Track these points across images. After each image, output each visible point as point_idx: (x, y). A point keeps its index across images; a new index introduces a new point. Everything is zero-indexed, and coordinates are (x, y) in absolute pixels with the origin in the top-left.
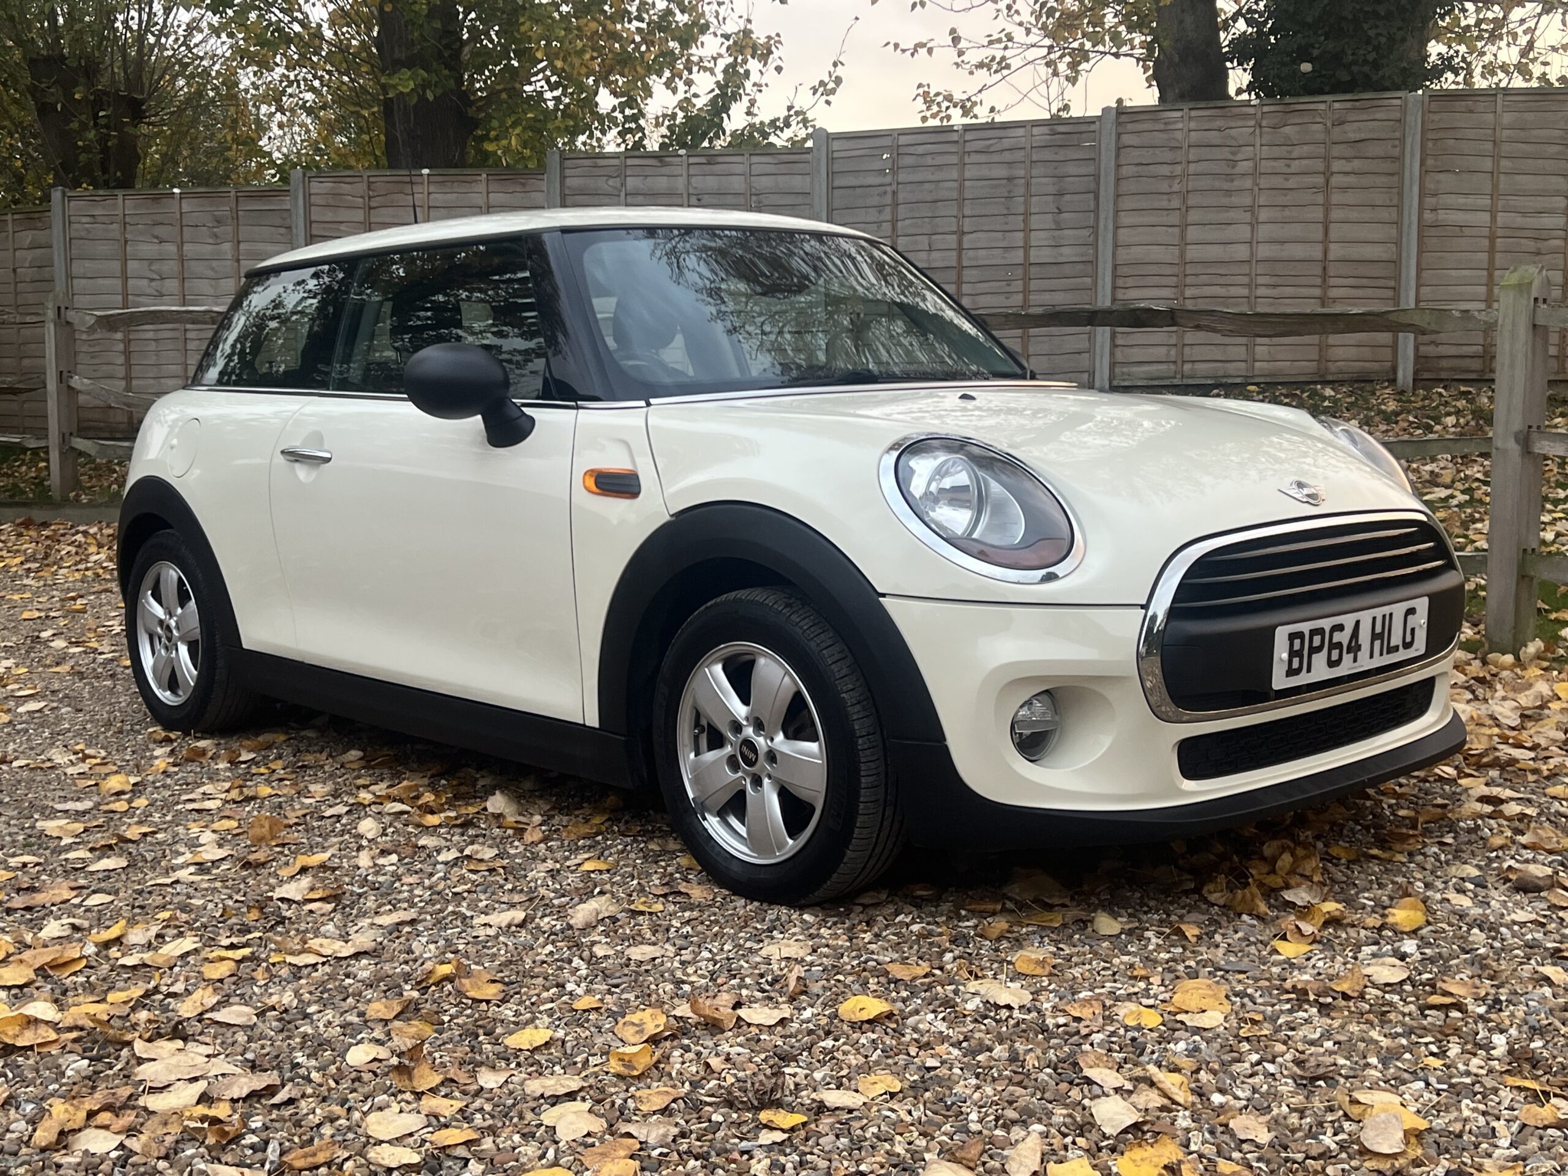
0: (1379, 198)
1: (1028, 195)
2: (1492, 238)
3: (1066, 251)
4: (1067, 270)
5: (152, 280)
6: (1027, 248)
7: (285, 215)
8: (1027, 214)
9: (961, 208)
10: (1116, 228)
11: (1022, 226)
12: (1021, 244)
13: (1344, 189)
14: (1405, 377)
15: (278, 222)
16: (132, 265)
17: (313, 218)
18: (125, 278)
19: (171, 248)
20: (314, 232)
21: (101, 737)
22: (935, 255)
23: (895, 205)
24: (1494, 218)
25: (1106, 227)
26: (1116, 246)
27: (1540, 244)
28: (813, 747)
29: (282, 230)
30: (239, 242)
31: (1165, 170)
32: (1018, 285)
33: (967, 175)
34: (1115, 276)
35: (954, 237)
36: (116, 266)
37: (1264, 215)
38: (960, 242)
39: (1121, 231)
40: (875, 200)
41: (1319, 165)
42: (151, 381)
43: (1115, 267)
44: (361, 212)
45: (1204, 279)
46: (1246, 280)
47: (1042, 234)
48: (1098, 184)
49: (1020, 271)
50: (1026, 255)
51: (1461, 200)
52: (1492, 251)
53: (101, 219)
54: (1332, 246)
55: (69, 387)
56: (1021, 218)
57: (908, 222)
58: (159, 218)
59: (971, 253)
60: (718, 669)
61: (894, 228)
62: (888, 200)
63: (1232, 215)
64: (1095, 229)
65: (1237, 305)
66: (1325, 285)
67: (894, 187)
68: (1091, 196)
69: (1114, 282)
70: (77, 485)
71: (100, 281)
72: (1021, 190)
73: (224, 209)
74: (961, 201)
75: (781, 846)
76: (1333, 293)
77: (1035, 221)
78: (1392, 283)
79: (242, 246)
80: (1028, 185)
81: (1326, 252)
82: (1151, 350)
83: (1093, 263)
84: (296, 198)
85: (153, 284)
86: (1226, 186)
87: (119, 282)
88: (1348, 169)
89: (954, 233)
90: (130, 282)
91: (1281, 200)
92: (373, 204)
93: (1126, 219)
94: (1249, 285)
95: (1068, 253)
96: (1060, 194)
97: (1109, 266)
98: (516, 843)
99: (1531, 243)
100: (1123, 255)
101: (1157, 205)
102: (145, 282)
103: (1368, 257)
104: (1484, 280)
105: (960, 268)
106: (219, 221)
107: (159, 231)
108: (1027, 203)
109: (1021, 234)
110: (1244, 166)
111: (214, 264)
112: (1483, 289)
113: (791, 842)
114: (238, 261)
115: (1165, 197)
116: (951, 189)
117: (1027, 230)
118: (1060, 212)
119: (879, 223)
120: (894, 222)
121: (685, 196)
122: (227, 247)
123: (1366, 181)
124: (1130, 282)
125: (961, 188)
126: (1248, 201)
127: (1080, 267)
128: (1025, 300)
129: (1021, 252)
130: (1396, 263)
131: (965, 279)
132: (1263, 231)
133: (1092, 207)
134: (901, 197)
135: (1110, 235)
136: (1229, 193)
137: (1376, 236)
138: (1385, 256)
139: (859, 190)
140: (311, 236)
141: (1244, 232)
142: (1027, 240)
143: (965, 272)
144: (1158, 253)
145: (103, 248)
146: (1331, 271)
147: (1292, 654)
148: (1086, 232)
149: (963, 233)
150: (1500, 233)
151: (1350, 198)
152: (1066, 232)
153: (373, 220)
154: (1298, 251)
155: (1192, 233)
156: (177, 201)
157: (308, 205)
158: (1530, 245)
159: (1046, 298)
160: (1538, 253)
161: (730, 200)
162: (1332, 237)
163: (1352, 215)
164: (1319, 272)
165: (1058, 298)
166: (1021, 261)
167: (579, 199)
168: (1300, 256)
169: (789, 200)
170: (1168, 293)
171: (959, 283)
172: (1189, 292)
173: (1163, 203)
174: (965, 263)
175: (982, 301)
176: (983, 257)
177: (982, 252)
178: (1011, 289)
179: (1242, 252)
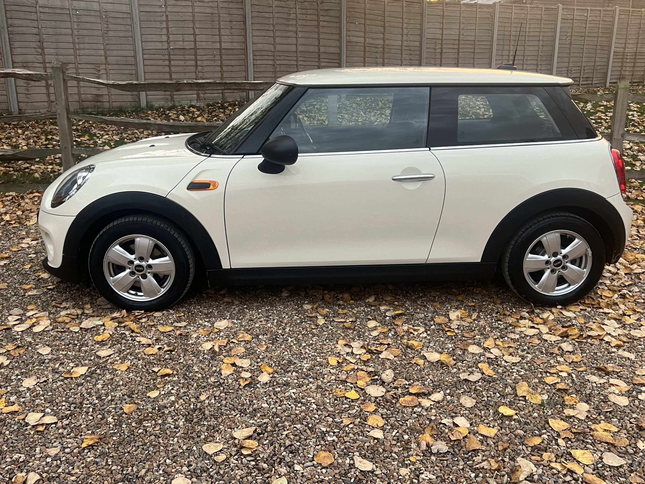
0: (334, 31)
1: (219, 21)
2: (365, 47)
3: (235, 44)
4: (236, 52)
6: (220, 42)
8: (219, 29)
9: (194, 24)
10: (253, 36)
11: (218, 33)
13: (324, 27)
22: (186, 43)
23: (167, 21)
24: (365, 40)
25: (249, 36)
26: (253, 43)
27: (377, 49)
31: (267, 15)
32: (218, 57)
33: (196, 10)
35: (193, 36)
37: (300, 35)
38: (195, 39)
39: (254, 38)
40: (159, 19)
41: (315, 17)
43: (254, 52)
45: (282, 58)
46: (295, 58)
47: (226, 37)
48: (245, 18)
49: (218, 52)
50: (221, 45)
51: (356, 33)
52: (365, 51)
54: (321, 48)
57: (173, 29)
59: (200, 43)
61: (168, 31)
62: (164, 18)
63: (290, 34)
64: (245, 36)
67: (167, 13)
68: (243, 23)
69: (253, 57)
72: (217, 19)
74: (194, 21)
77: (222, 32)
78: (338, 61)
80: (219, 17)
81: (319, 49)
83: (246, 49)
86: (287, 23)
88: (324, 20)
89: (192, 34)
91: (305, 29)
93: (255, 33)
94: (297, 61)
95: (236, 45)
96: (231, 21)
97: (251, 51)
99: (374, 49)
100: (256, 47)
101: (266, 28)
103: (331, 52)
104: (363, 61)
105: (196, 49)
108: (219, 24)
109: (218, 37)
110: (293, 16)
116: (189, 16)
117: (220, 35)
118: (232, 28)
119: (162, 28)
120: (167, 28)
123: (330, 24)
124: (259, 58)
125: (193, 16)
126: (294, 29)
127: (240, 51)
128: (221, 63)
129: (218, 44)
130: (340, 54)
131: (198, 54)
132: (300, 41)
133: (244, 28)
134: (169, 18)
135: (251, 39)
136: (288, 25)
137: (333, 45)
138: (336, 52)
139: (151, 14)
141: (294, 41)
142: (220, 39)
143: (198, 51)
144: (266, 47)
146: (321, 57)
148: (242, 37)
149: (196, 35)
150: (367, 45)
151: (325, 30)
152: (235, 37)
154: (311, 49)
155: (278, 40)
158: (374, 50)
159: (229, 63)
160: (377, 53)
161: (93, 13)
162: (321, 44)
163: (327, 36)
164: (317, 57)
165: (233, 63)
166: (219, 47)
167: (13, 8)
168: (311, 50)
169: (121, 15)
170: (270, 62)
171: (196, 55)
172: (278, 62)
173: (267, 28)
174: (198, 47)
175: (205, 63)
176: (204, 45)
177: (204, 43)
178: (215, 59)
179: (293, 48)
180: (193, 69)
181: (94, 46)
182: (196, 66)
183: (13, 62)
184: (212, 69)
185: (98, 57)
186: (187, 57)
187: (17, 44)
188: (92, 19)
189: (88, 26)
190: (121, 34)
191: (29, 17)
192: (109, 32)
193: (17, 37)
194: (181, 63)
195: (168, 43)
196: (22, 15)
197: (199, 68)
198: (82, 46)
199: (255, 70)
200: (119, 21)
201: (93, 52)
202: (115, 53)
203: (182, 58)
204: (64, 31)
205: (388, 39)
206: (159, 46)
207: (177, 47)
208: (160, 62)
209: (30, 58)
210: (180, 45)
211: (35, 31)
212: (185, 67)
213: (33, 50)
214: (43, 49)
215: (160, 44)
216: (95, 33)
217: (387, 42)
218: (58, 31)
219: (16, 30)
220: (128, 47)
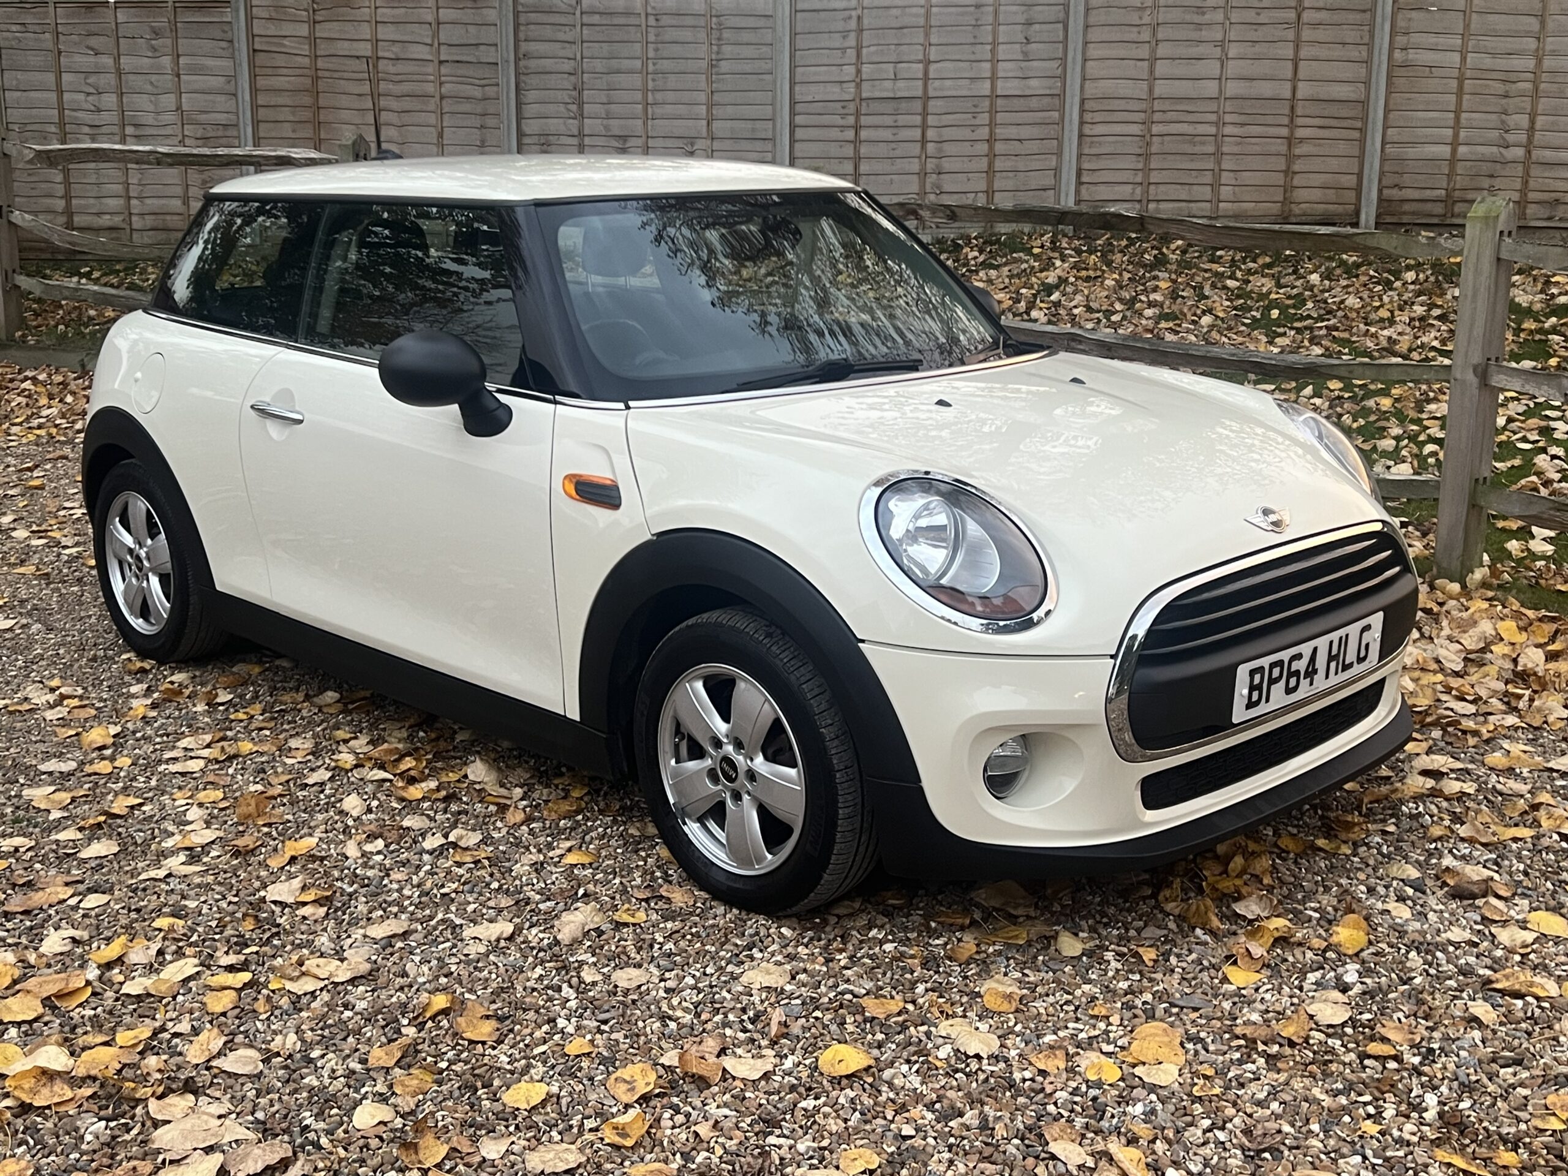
0: (1350, 35)
1: (996, 24)
2: (1461, 80)
3: (1034, 83)
4: (1034, 103)
5: (89, 94)
6: (993, 78)
7: (226, 28)
8: (995, 44)
9: (927, 35)
10: (1085, 60)
11: (989, 56)
12: (988, 75)
13: (1315, 25)
14: (1367, 221)
15: (218, 34)
16: (66, 77)
17: (255, 32)
18: (60, 92)
19: (107, 61)
20: (257, 47)
21: (76, 666)
22: (901, 84)
23: (860, 30)
24: (1464, 59)
25: (1074, 59)
26: (1084, 79)
27: (1509, 86)
28: (792, 772)
29: (224, 44)
30: (178, 56)
32: (985, 118)
34: (1082, 111)
35: (921, 66)
36: (50, 78)
37: (1234, 51)
38: (926, 72)
39: (1089, 64)
40: (840, 26)
42: (92, 201)
43: (1083, 101)
44: (306, 26)
45: (1170, 116)
46: (1213, 118)
47: (1010, 65)
48: (1067, 13)
49: (987, 103)
50: (993, 87)
51: (1432, 40)
52: (1460, 93)
53: (31, 28)
54: (1300, 85)
55: (10, 222)
56: (989, 47)
57: (872, 49)
58: (94, 28)
59: (937, 83)
60: (699, 685)
61: (859, 55)
62: (853, 24)
63: (1202, 50)
64: (1064, 60)
65: (1203, 143)
66: (1292, 125)
67: (859, 12)
68: (1060, 26)
69: (1081, 117)
70: (23, 324)
71: (33, 94)
72: (990, 19)
73: (161, 21)
74: (927, 28)
75: (760, 859)
76: (1300, 133)
77: (1003, 51)
78: (1359, 124)
79: (182, 60)
80: (996, 13)
81: (1294, 90)
82: (1117, 188)
83: (1061, 96)
84: (237, 10)
85: (90, 98)
86: (1197, 19)
87: (53, 96)
88: (1320, 4)
89: (920, 62)
90: (66, 96)
91: (1251, 35)
92: (318, 18)
93: (1094, 51)
94: (1217, 124)
95: (1036, 85)
96: (1029, 23)
97: (1077, 100)
98: (499, 824)
99: (1498, 85)
100: (1091, 89)
101: (1128, 37)
102: (81, 97)
103: (1336, 96)
104: (1451, 123)
105: (926, 98)
106: (157, 33)
107: (93, 41)
108: (995, 33)
109: (988, 65)
111: (154, 78)
112: (1450, 132)
113: (769, 857)
114: (178, 76)
115: (1135, 29)
116: (917, 15)
117: (994, 61)
118: (1028, 41)
119: (844, 50)
120: (859, 49)
121: (643, 16)
122: (166, 61)
123: (1337, 17)
124: (1098, 117)
125: (928, 15)
126: (1219, 36)
127: (1047, 100)
128: (991, 133)
129: (987, 84)
130: (1364, 103)
131: (931, 110)
132: (1232, 68)
133: (1061, 38)
134: (866, 22)
135: (1078, 69)
136: (1199, 26)
137: (1345, 75)
138: (1353, 96)
139: (822, 15)
140: (255, 51)
141: (1214, 68)
142: (994, 70)
143: (931, 103)
144: (1126, 88)
145: (35, 59)
146: (1299, 111)
147: (1252, 688)
148: (1055, 64)
149: (930, 62)
150: (1469, 73)
151: (1321, 34)
152: (1035, 64)
153: (318, 35)
154: (1266, 89)
155: (1161, 68)
156: (111, 12)
157: (250, 19)
158: (1499, 88)
159: (1012, 132)
160: (1506, 96)
161: (689, 21)
162: (1301, 75)
163: (1323, 52)
164: (1287, 111)
165: (1025, 132)
166: (988, 93)
167: (533, 16)
168: (1268, 93)
169: (751, 22)
170: (1135, 129)
171: (925, 114)
172: (1156, 129)
173: (1133, 35)
174: (931, 93)
175: (948, 134)
176: (950, 88)
177: (948, 83)
178: (977, 122)
179: (1211, 88)
180: (916, 149)
181: (686, 97)
182: (924, 141)
183: (520, 134)
184: (966, 148)
185: (690, 123)
186: (902, 120)
187: (531, 96)
188: (687, 35)
189: (676, 50)
190: (748, 68)
191: (561, 36)
192: (722, 63)
193: (533, 81)
194: (887, 134)
195: (858, 86)
196: (548, 32)
197: (930, 147)
198: (659, 96)
199: (1086, 151)
200: (746, 36)
201: (682, 110)
202: (730, 111)
203: (888, 120)
204: (626, 64)
205: (1554, 53)
206: (834, 92)
207: (877, 94)
208: (835, 133)
209: (554, 125)
210: (885, 89)
211: (568, 66)
212: (893, 145)
213: (562, 108)
214: (581, 105)
215: (836, 89)
216: (691, 65)
217: (1548, 63)
218: (614, 63)
219: (533, 64)
220: (759, 97)
